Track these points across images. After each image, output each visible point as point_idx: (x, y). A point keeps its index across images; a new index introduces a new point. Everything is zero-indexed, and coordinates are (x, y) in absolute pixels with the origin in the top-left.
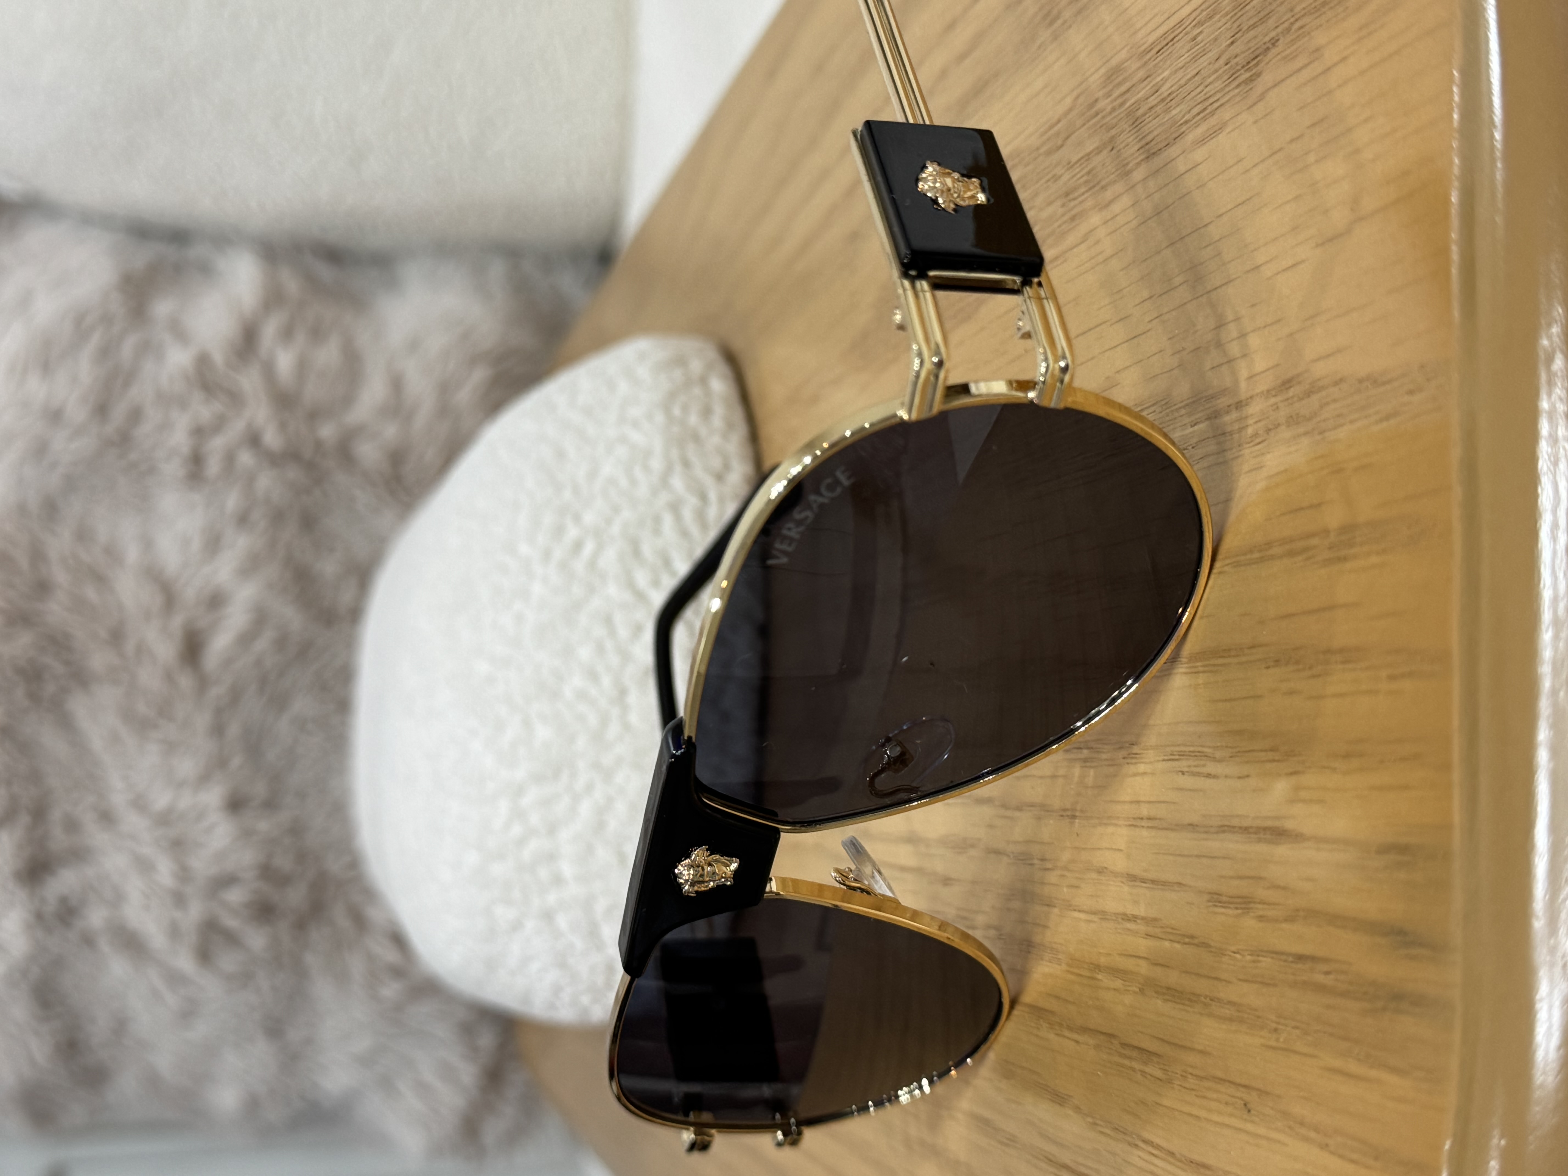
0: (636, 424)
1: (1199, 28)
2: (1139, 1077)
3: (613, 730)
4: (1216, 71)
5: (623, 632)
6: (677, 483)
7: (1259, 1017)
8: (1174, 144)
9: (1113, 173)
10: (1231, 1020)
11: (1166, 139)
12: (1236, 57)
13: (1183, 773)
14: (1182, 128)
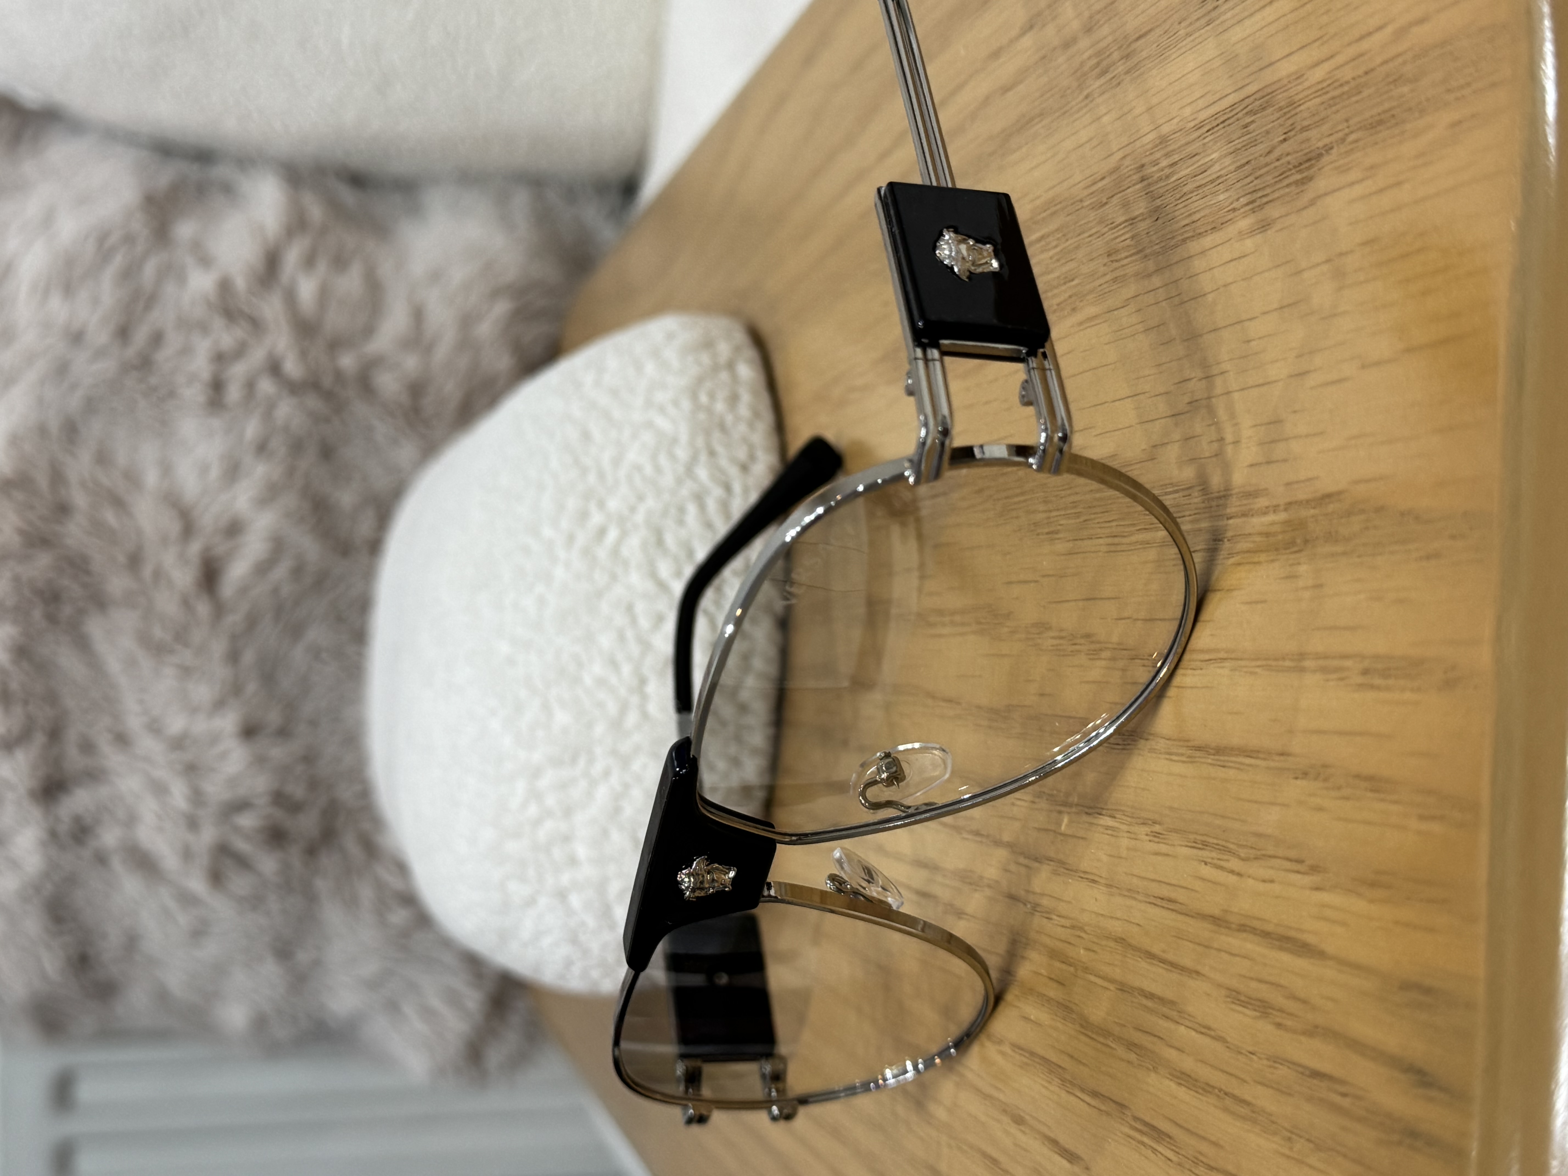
0: (662, 410)
1: (1252, 116)
2: (1149, 1153)
3: (632, 718)
4: (1267, 165)
5: (644, 623)
6: (702, 473)
7: (1273, 1122)
8: (1221, 229)
9: (1157, 244)
10: (1243, 1118)
11: (1213, 222)
12: (1288, 154)
13: (1206, 864)
14: (1230, 214)
